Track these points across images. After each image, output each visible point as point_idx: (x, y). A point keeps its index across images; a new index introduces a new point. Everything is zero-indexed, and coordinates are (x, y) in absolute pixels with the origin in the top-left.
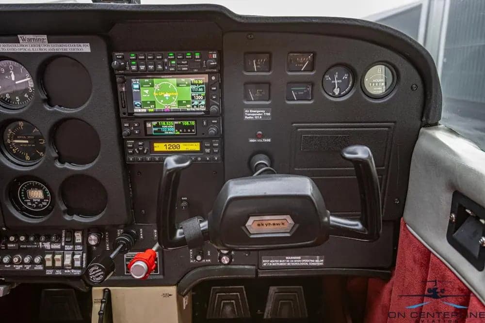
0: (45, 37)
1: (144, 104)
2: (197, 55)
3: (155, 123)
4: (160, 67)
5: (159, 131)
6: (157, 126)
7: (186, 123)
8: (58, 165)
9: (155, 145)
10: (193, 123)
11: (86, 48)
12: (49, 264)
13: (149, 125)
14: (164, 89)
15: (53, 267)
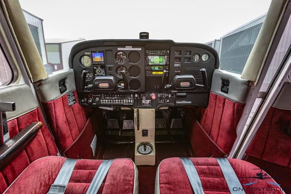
0: (131, 47)
1: (152, 62)
2: (165, 51)
3: (153, 67)
4: (156, 54)
5: (154, 69)
6: (154, 68)
7: (161, 67)
8: (130, 77)
9: (153, 72)
10: (162, 67)
11: (140, 49)
12: (125, 102)
13: (152, 67)
14: (156, 59)
15: (126, 103)
